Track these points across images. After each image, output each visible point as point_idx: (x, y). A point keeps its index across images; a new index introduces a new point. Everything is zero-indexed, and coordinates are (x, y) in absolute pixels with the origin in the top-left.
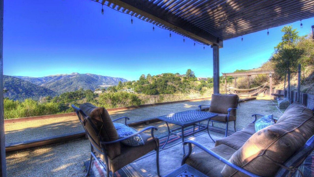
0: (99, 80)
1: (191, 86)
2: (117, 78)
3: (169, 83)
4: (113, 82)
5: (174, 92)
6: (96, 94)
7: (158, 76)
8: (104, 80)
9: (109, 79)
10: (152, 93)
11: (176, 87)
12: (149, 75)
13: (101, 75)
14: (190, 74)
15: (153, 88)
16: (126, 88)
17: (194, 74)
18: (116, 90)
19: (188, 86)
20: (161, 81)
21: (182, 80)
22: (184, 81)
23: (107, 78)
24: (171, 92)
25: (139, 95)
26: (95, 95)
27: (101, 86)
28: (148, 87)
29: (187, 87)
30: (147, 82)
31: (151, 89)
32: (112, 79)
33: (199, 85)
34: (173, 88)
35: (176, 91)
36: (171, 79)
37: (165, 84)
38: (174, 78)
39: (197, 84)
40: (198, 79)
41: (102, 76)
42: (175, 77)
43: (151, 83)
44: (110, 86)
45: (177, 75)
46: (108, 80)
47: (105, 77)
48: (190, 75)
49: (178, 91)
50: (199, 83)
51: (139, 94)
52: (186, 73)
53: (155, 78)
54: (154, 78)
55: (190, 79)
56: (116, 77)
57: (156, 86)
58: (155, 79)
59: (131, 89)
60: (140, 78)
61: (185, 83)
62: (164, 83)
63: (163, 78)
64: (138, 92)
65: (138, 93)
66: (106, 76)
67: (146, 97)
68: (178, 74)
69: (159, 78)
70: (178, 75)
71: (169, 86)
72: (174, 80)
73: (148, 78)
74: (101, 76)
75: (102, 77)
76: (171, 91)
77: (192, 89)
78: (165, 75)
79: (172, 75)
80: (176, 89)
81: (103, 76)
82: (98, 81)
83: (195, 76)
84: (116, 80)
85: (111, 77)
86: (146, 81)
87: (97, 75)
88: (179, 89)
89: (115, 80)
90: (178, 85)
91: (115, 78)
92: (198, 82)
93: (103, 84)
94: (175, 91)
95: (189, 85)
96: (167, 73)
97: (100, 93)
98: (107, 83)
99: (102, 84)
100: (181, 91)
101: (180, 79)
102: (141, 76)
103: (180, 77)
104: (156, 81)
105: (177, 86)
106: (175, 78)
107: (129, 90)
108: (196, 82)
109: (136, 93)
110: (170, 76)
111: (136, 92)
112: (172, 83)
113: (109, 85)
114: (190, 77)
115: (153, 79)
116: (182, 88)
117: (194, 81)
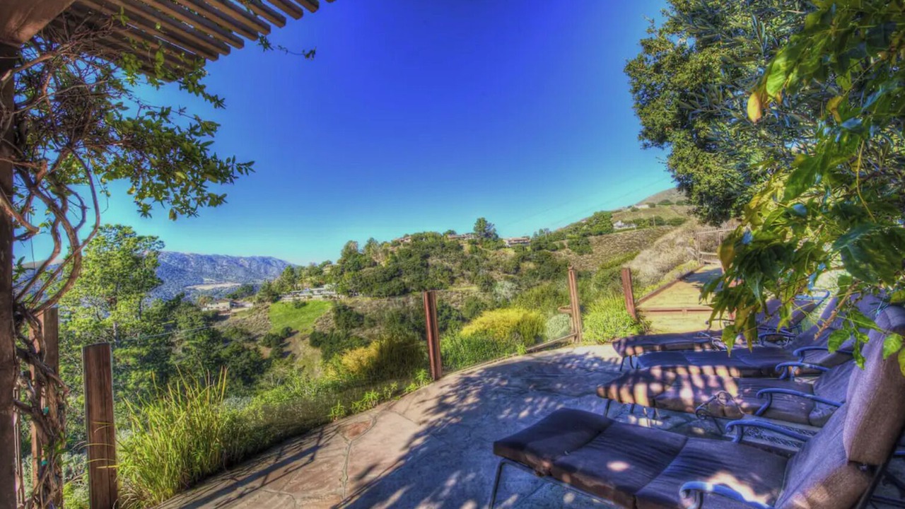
0: (191, 270)
1: (492, 263)
2: (253, 259)
3: (433, 261)
4: (241, 273)
5: (452, 284)
6: (213, 311)
7: (396, 244)
8: (207, 267)
9: (224, 264)
10: (391, 293)
11: (454, 269)
12: (371, 243)
13: (196, 252)
14: (484, 231)
15: (392, 278)
16: (305, 284)
17: (495, 230)
18: (277, 294)
19: (484, 263)
20: (410, 256)
21: (467, 247)
22: (472, 252)
23: (219, 262)
24: (442, 284)
25: (353, 303)
26: (211, 315)
27: (199, 288)
28: (378, 276)
29: (484, 267)
30: (370, 262)
31: (385, 281)
32: (234, 262)
33: (513, 259)
34: (446, 273)
35: (456, 281)
36: (437, 248)
37: (422, 265)
38: (443, 246)
39: (506, 255)
40: (507, 244)
41: (201, 257)
42: (446, 242)
43: (383, 264)
44: (228, 285)
45: (449, 236)
46: (222, 266)
47: (211, 260)
48: (485, 234)
49: (461, 279)
50: (511, 252)
51: (353, 300)
52: (475, 229)
53: (390, 249)
54: (387, 250)
55: (487, 245)
56: (248, 255)
57: (398, 270)
58: (392, 253)
59: (326, 286)
60: (345, 253)
61: (476, 256)
62: (419, 262)
63: (413, 246)
64: (349, 293)
65: (350, 296)
66: (214, 256)
67: (374, 303)
68: (452, 233)
69: (401, 247)
70: (453, 236)
71: (435, 267)
72: (446, 251)
73: (371, 251)
74: (196, 255)
75: (200, 259)
76: (442, 281)
77: (496, 269)
78: (418, 238)
79: (436, 238)
80: (455, 275)
81: (205, 257)
82: (188, 271)
83: (497, 236)
84: (250, 265)
85: (232, 258)
86: (366, 261)
87: (182, 255)
88: (463, 275)
89: (246, 264)
90: (458, 264)
91: (245, 259)
92: (507, 249)
93: (205, 279)
94: (452, 280)
95: (488, 260)
96: (422, 232)
97: (224, 307)
98: (219, 278)
99: (202, 283)
100: (469, 278)
101: (460, 248)
102: (347, 247)
103: (460, 242)
104: (396, 258)
105: (455, 267)
106: (446, 245)
107: (319, 291)
108: (502, 250)
109: (343, 296)
110: (430, 240)
111: (343, 293)
112: (440, 261)
113: (226, 281)
114: (485, 239)
115: (386, 252)
116: (469, 269)
117: (498, 248)
